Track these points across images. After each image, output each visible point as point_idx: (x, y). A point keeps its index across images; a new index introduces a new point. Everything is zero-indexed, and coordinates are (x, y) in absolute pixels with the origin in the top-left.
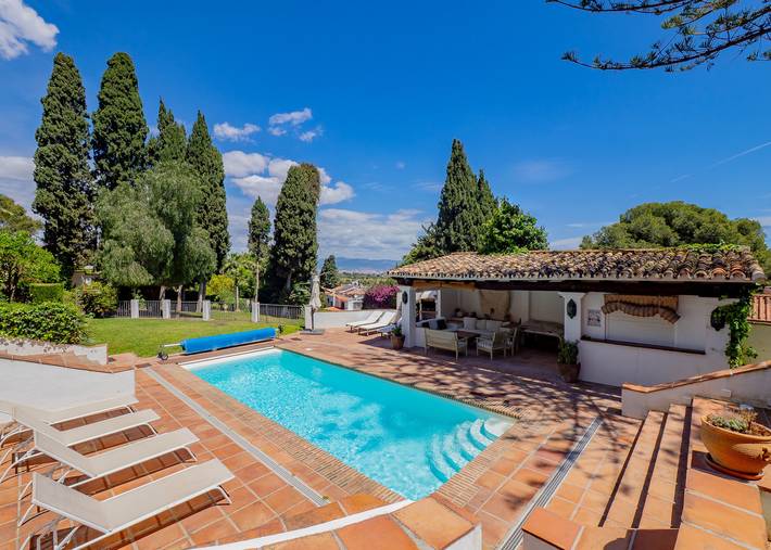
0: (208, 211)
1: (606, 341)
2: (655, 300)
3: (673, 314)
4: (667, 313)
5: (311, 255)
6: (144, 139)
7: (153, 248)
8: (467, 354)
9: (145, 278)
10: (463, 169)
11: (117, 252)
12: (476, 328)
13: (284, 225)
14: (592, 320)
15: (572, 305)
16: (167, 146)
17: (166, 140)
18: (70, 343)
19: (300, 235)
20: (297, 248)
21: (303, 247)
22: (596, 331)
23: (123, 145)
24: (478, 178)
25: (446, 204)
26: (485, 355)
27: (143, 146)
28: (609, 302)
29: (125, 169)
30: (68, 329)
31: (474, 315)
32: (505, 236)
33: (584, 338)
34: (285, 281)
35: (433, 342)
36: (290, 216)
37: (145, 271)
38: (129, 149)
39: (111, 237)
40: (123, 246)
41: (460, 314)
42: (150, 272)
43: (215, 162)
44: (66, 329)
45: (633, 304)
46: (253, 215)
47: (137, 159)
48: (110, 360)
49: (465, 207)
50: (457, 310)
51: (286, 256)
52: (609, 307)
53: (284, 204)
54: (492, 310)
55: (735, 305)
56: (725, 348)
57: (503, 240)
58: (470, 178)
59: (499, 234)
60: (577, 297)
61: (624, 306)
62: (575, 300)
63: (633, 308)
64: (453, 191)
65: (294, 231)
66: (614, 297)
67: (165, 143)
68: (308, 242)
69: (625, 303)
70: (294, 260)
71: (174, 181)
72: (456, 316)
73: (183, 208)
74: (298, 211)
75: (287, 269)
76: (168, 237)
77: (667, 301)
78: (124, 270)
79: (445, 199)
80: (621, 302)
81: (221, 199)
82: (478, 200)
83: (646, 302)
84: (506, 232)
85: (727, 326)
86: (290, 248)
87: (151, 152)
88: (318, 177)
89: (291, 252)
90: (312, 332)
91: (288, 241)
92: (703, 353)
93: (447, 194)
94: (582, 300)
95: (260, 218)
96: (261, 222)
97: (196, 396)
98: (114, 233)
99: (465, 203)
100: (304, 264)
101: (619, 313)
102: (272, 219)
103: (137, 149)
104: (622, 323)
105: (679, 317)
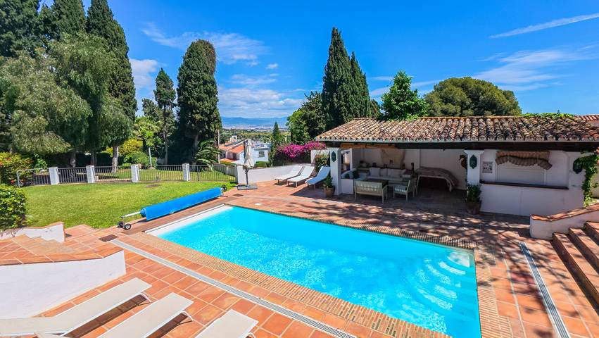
0: (117, 81)
1: (496, 183)
2: (534, 154)
3: (547, 164)
4: (544, 163)
5: (215, 118)
6: (37, 8)
7: (68, 118)
8: (389, 198)
9: (61, 146)
10: (342, 51)
11: (29, 122)
12: (380, 175)
13: (190, 93)
14: (487, 168)
15: (474, 159)
16: (64, 17)
17: (63, 10)
18: (20, 226)
19: (205, 102)
20: (202, 113)
21: (208, 112)
22: (488, 176)
23: (13, 12)
24: (351, 58)
25: (330, 78)
26: (401, 197)
27: (36, 15)
28: (501, 156)
29: (18, 38)
30: (17, 213)
31: (375, 165)
32: (400, 106)
33: (482, 182)
34: (193, 141)
35: (362, 191)
36: (195, 86)
37: (61, 139)
38: (21, 16)
39: (18, 108)
40: (33, 116)
41: (364, 165)
42: (66, 141)
43: (119, 35)
44: (14, 213)
45: (519, 158)
46: (158, 85)
47: (31, 27)
48: (67, 235)
49: (344, 80)
50: (362, 162)
51: (193, 120)
52: (500, 159)
53: (188, 75)
54: (391, 161)
55: (591, 157)
56: (581, 184)
57: (399, 109)
58: (347, 58)
59: (396, 105)
60: (477, 153)
61: (513, 159)
62: (476, 156)
63: (520, 160)
64: (334, 68)
65: (199, 99)
66: (505, 153)
67: (62, 13)
68: (212, 108)
69: (513, 156)
70: (201, 123)
71: (84, 52)
72: (361, 166)
73: (98, 80)
74: (202, 82)
75: (195, 131)
76: (84, 107)
77: (542, 154)
78: (36, 140)
79: (328, 74)
80: (510, 156)
81: (128, 70)
82: (353, 76)
83: (528, 156)
84: (402, 103)
85: (584, 170)
86: (197, 113)
87: (47, 21)
88: (214, 52)
89: (198, 117)
90: (247, 187)
91: (195, 107)
92: (566, 188)
93: (330, 71)
94: (481, 155)
95: (164, 87)
96: (166, 91)
97: (194, 266)
98: (19, 102)
99: (344, 77)
100: (209, 126)
101: (508, 164)
102: (175, 87)
103: (30, 17)
104: (510, 170)
105: (551, 166)
